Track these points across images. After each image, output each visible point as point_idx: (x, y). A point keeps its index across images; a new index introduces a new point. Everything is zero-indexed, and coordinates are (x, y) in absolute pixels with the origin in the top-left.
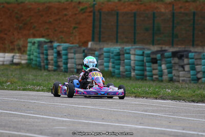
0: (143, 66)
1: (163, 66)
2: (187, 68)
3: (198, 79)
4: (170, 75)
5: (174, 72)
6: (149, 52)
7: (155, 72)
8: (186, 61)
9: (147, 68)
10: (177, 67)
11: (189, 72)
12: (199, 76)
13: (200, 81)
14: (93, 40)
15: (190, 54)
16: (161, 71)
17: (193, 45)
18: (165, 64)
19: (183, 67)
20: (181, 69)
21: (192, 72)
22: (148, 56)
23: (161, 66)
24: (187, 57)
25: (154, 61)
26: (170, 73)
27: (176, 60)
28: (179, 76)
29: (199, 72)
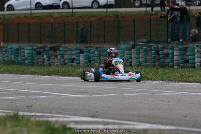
0: (32, 56)
1: (45, 56)
2: (59, 57)
3: (66, 64)
4: (49, 62)
5: (51, 60)
6: (36, 48)
7: (40, 60)
8: (58, 52)
9: (35, 58)
10: (53, 57)
11: (60, 59)
12: (66, 62)
13: (67, 65)
14: (4, 41)
15: (61, 48)
16: (44, 59)
17: (64, 43)
18: (46, 55)
19: (56, 56)
20: (55, 58)
21: (62, 60)
22: (35, 50)
23: (43, 56)
24: (59, 50)
25: (39, 53)
26: (49, 60)
27: (52, 52)
28: (54, 63)
29: (66, 59)
